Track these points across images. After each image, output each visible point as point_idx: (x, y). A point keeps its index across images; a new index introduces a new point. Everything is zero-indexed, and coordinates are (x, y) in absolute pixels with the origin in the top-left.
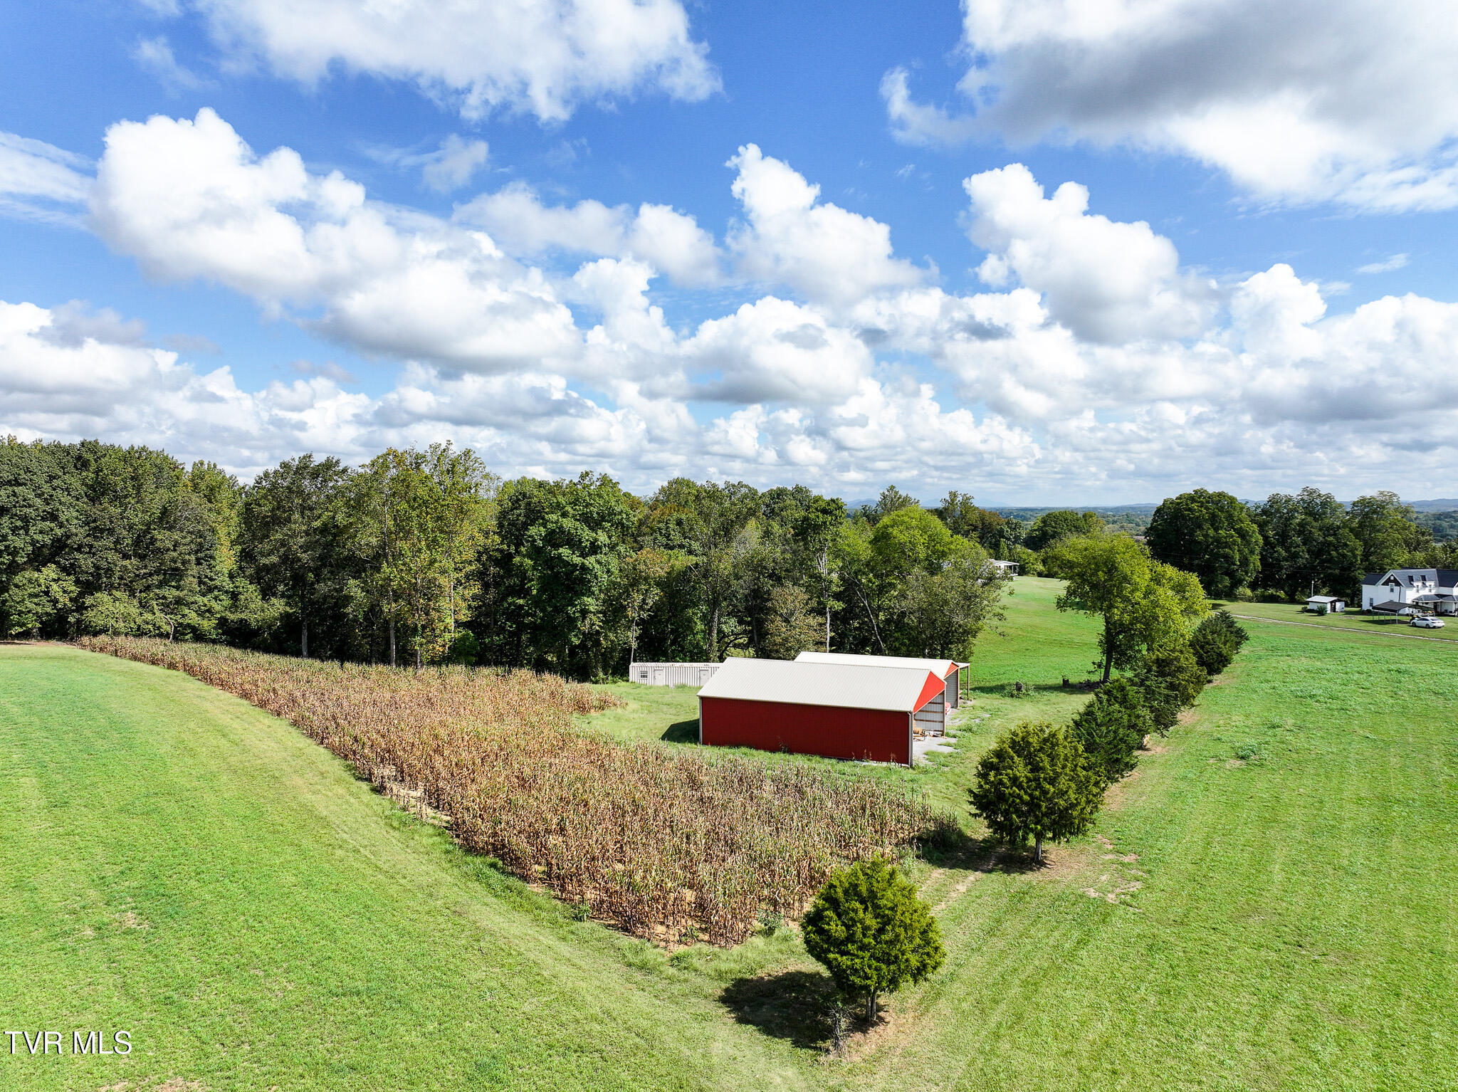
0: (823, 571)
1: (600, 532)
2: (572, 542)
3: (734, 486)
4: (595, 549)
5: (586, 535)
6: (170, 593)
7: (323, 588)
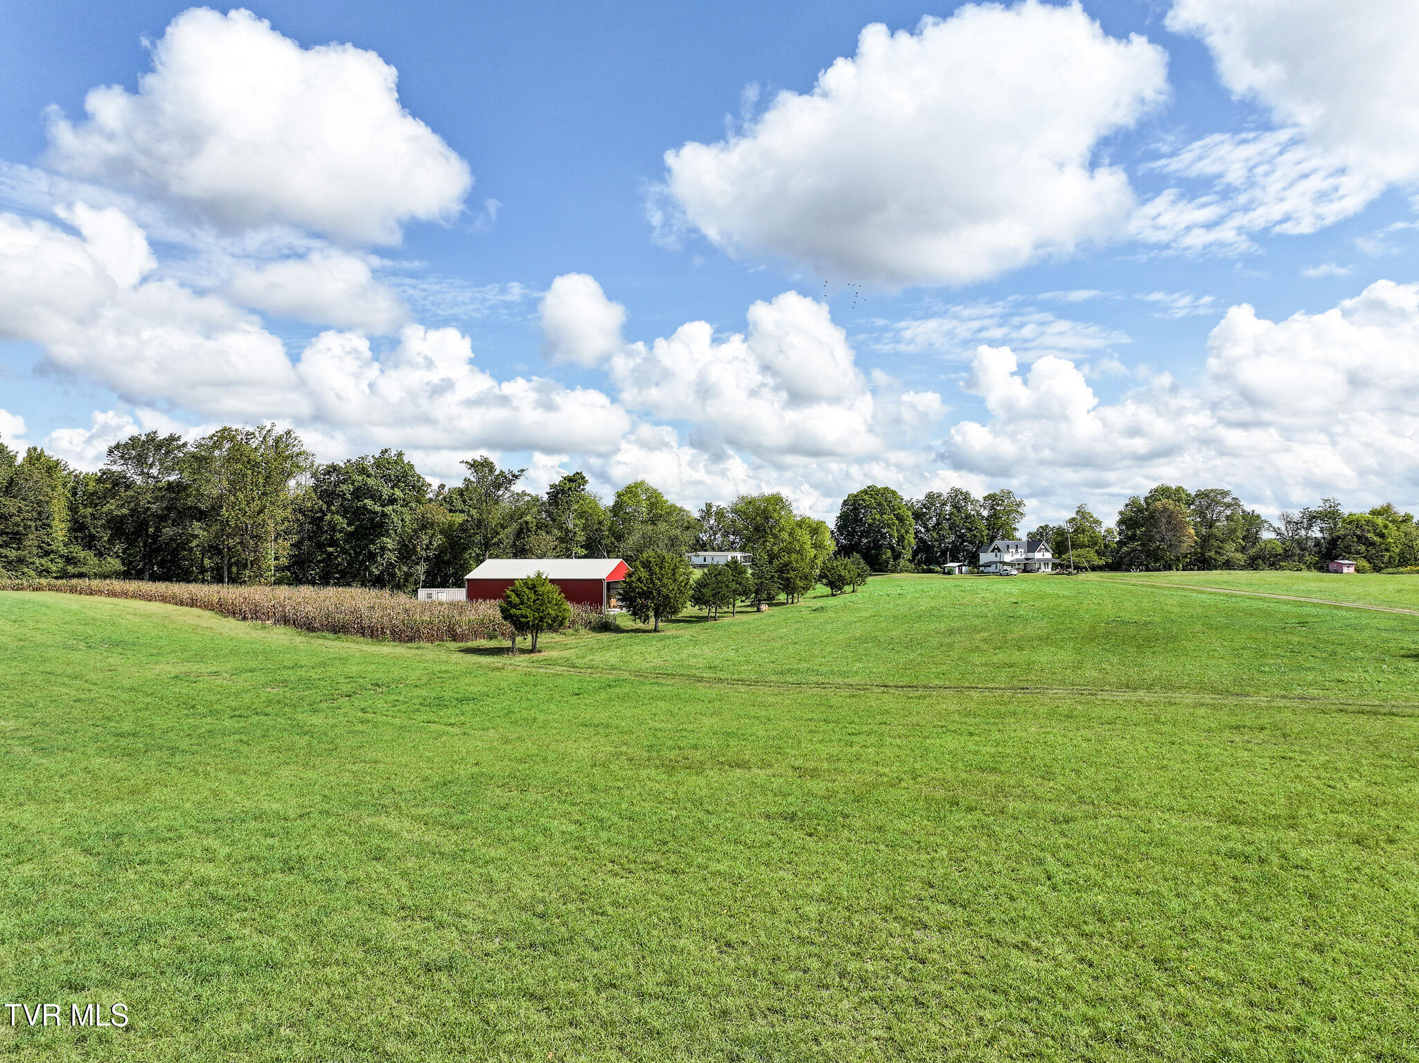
0: (571, 526)
1: (396, 489)
2: (375, 496)
3: (518, 494)
5: (386, 491)
6: (12, 554)
7: (168, 531)
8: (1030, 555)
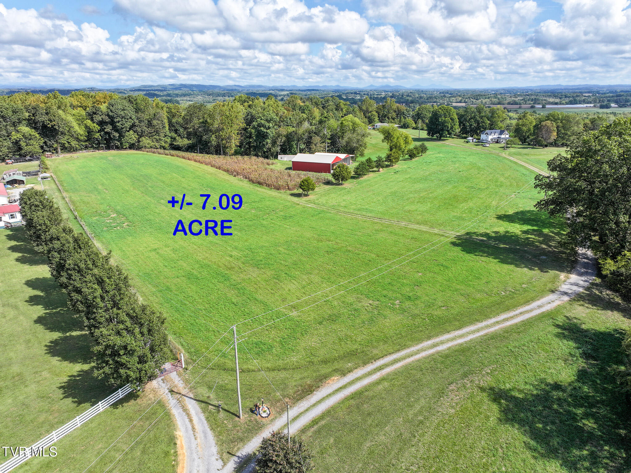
0: (325, 132)
1: (270, 123)
2: (264, 126)
4: (269, 128)
5: (267, 124)
8: (500, 136)
